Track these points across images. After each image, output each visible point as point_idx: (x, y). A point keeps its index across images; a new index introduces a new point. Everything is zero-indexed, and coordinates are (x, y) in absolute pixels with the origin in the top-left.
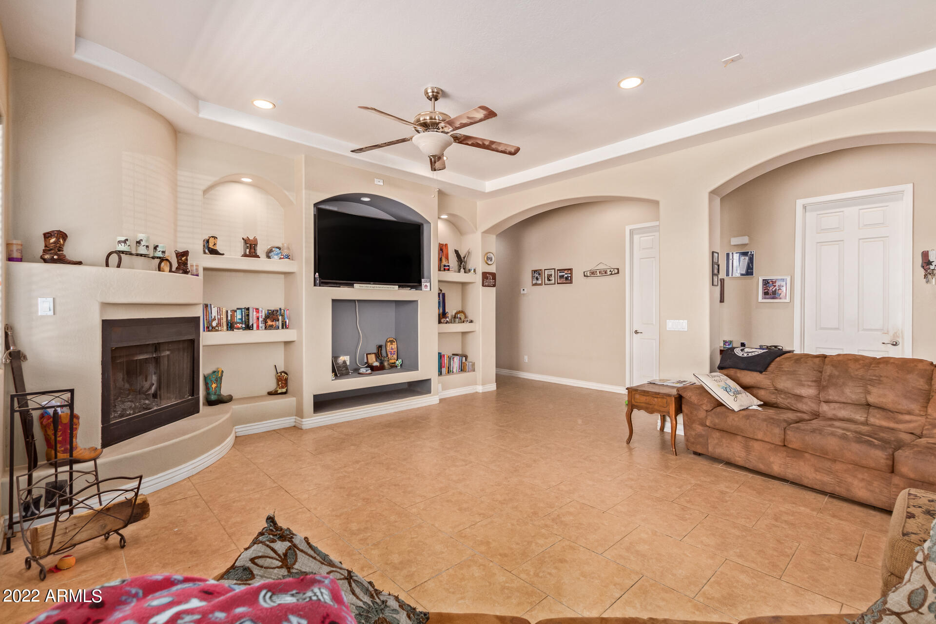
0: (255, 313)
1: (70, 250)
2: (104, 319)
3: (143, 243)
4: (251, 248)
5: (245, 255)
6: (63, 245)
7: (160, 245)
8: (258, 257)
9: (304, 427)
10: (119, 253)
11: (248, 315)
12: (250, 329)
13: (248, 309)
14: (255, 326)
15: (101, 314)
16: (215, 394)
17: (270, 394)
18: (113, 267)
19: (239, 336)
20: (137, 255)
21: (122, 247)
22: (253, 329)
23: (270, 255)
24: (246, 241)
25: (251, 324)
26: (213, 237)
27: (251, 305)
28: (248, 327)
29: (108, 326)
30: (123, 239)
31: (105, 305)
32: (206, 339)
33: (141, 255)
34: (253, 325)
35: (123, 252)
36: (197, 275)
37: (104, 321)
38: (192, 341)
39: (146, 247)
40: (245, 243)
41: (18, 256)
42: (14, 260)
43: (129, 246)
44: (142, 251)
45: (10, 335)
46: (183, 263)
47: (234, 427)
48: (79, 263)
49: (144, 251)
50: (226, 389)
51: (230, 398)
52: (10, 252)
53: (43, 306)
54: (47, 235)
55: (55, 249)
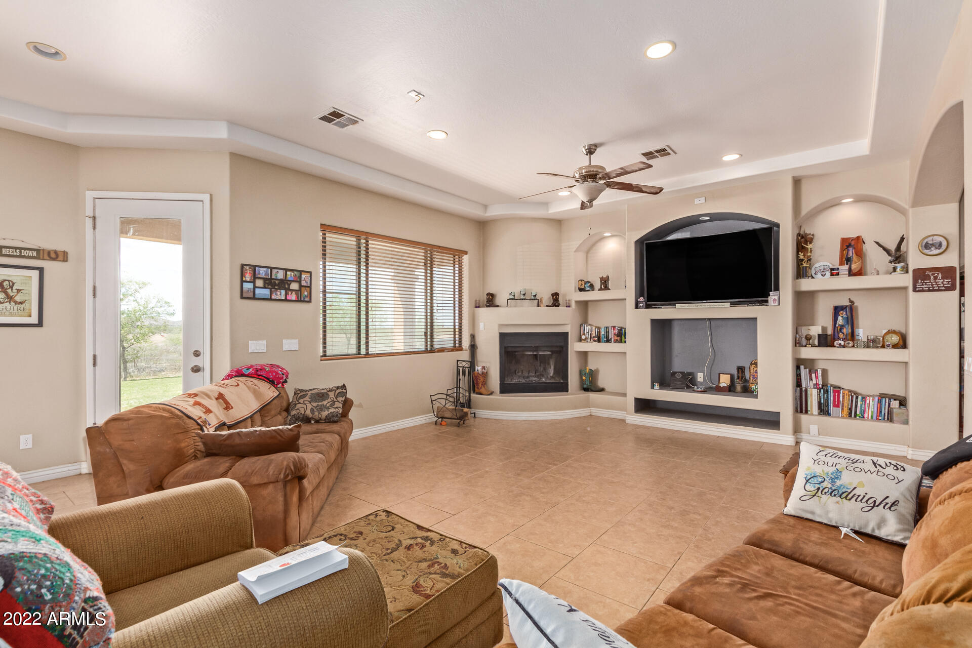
0: (613, 330)
2: (502, 332)
3: (522, 293)
4: (605, 283)
5: (601, 289)
7: (533, 293)
8: (609, 289)
9: (627, 421)
11: (608, 332)
13: (608, 327)
14: (613, 340)
15: (500, 329)
18: (483, 307)
19: (603, 347)
20: (521, 299)
21: (511, 297)
22: (611, 342)
24: (602, 279)
27: (610, 325)
28: (608, 341)
29: (503, 336)
30: (511, 293)
31: (501, 326)
32: (575, 347)
33: (523, 299)
34: (611, 339)
35: (510, 299)
36: (569, 307)
37: (500, 333)
38: (562, 347)
39: (524, 295)
40: (601, 281)
41: (478, 305)
42: (476, 307)
43: (514, 296)
44: (522, 297)
45: (473, 337)
46: (555, 301)
47: (589, 408)
48: (498, 306)
49: (524, 297)
50: (601, 383)
51: (602, 390)
52: (476, 304)
53: (481, 326)
54: (487, 295)
55: (491, 301)
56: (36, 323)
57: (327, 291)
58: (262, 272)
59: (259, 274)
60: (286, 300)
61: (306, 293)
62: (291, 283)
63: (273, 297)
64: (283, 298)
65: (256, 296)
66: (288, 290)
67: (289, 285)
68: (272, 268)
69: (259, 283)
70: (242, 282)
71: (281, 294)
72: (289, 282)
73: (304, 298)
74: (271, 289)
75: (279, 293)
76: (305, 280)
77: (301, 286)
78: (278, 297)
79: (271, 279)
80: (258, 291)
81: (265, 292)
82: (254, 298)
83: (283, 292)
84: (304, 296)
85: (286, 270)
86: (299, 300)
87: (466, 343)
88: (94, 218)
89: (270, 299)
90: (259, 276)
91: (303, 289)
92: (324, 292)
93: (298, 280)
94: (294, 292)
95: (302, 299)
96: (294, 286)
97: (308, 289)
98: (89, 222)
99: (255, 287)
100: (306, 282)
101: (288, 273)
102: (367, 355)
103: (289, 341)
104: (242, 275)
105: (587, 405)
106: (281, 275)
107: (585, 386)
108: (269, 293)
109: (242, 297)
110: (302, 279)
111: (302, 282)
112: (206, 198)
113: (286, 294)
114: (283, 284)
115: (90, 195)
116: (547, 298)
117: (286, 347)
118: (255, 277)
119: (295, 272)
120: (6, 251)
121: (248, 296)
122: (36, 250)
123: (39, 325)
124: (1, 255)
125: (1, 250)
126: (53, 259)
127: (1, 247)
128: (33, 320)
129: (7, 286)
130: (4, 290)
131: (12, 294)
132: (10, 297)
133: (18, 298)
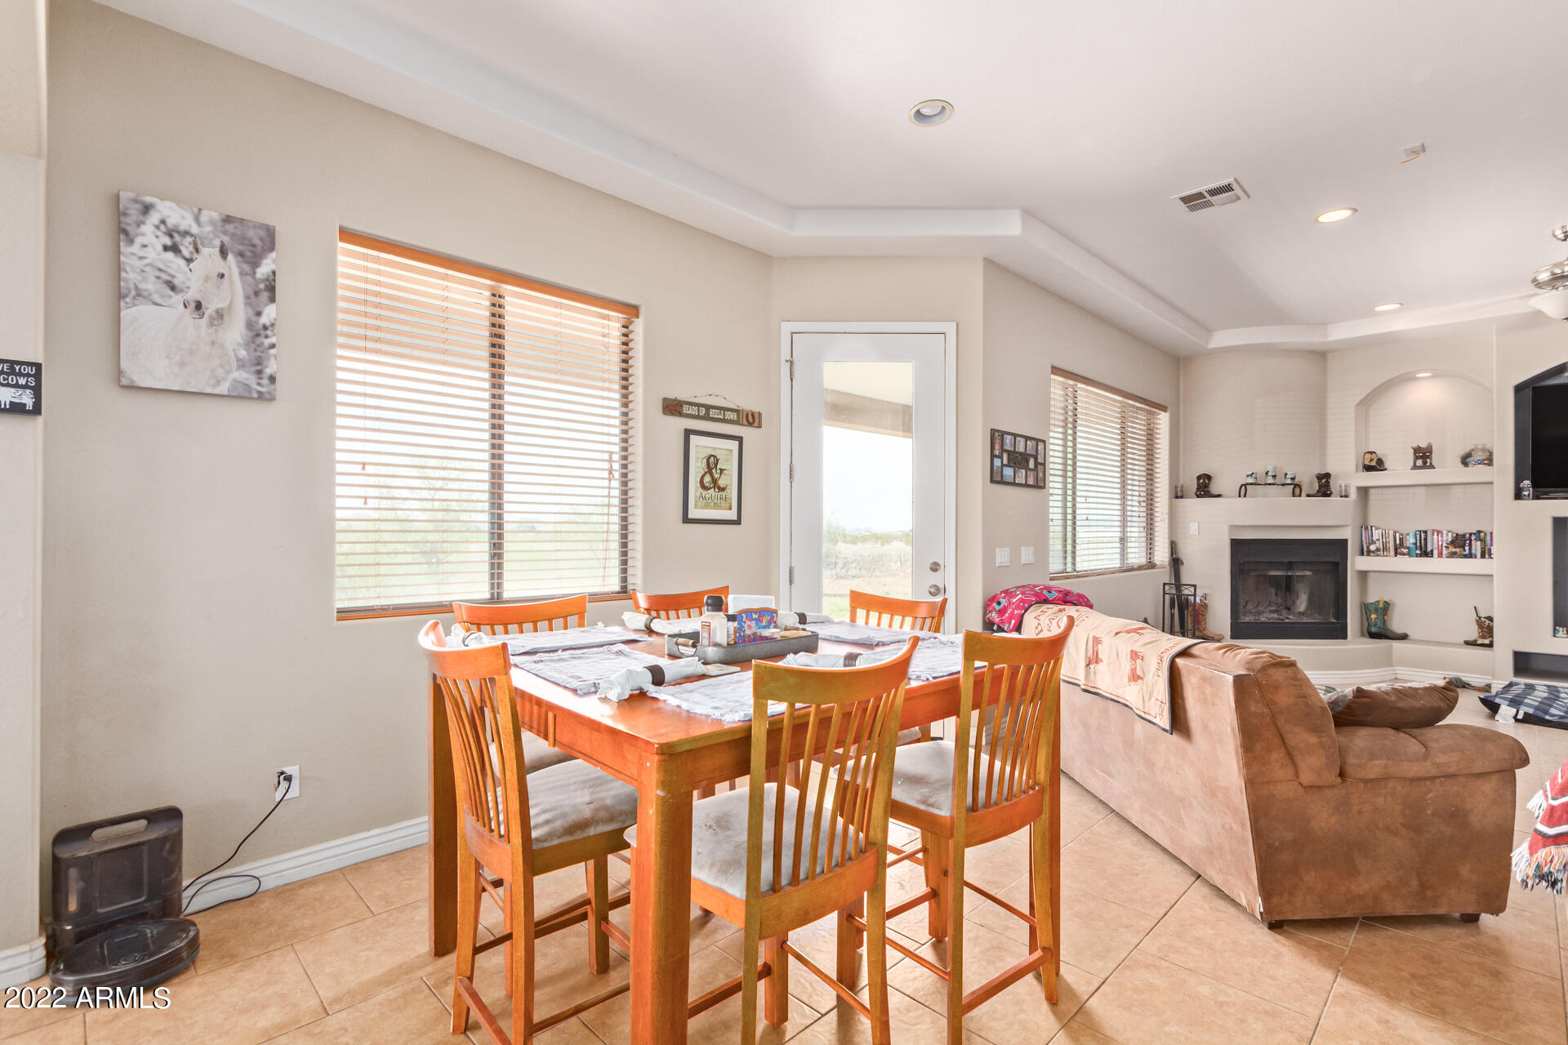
0: (1435, 536)
1: (1214, 488)
2: (1233, 538)
3: (1270, 474)
4: (1423, 456)
5: (1415, 467)
6: (1209, 484)
7: (1289, 473)
8: (1433, 467)
10: (1245, 485)
11: (1426, 539)
12: (1428, 557)
13: (1426, 532)
14: (1436, 553)
15: (1230, 534)
16: (1375, 625)
17: (1467, 643)
18: (1241, 497)
19: (1414, 564)
20: (1266, 484)
21: (1250, 480)
22: (1432, 557)
23: (1468, 460)
24: (1417, 450)
25: (1429, 549)
26: (1368, 452)
27: (1431, 527)
28: (1426, 554)
29: (1236, 545)
30: (1250, 473)
31: (1233, 528)
32: (1357, 563)
33: (1270, 484)
34: (1432, 551)
35: (1248, 484)
36: (1346, 496)
37: (1232, 540)
38: (1336, 564)
39: (1274, 477)
40: (1415, 453)
41: (1179, 494)
42: (1177, 497)
43: (1256, 478)
44: (1270, 480)
45: (1173, 547)
46: (1324, 486)
47: (1392, 666)
48: (1219, 496)
49: (1273, 480)
50: (1397, 625)
51: (1403, 637)
52: (1176, 492)
53: (1193, 528)
54: (1199, 478)
55: (1204, 487)
56: (735, 518)
58: (1008, 442)
59: (1006, 444)
60: (1026, 485)
61: (1041, 475)
62: (1029, 459)
63: (1015, 481)
64: (1024, 481)
65: (1003, 480)
66: (1027, 469)
67: (1028, 461)
68: (1015, 435)
69: (1006, 458)
70: (992, 456)
71: (1022, 476)
72: (1028, 457)
73: (1040, 482)
74: (1014, 467)
75: (1019, 474)
76: (1040, 453)
77: (1037, 463)
78: (1019, 481)
79: (1014, 452)
80: (1005, 471)
81: (1009, 473)
82: (1002, 482)
83: (1023, 472)
84: (1040, 478)
85: (1025, 438)
86: (1036, 486)
87: (1162, 556)
88: (792, 363)
89: (1013, 484)
90: (1006, 448)
91: (1039, 468)
93: (1035, 453)
94: (1032, 473)
95: (1037, 484)
96: (1032, 463)
97: (1043, 467)
98: (785, 368)
99: (1002, 464)
100: (1042, 457)
101: (1028, 443)
103: (1026, 549)
104: (992, 447)
105: (1388, 661)
106: (1021, 446)
107: (1373, 630)
108: (1013, 474)
109: (992, 481)
110: (1038, 452)
111: (1038, 457)
112: (950, 328)
113: (1026, 476)
114: (1024, 460)
115: (787, 328)
116: (1309, 482)
117: (1024, 559)
118: (1002, 451)
119: (1033, 442)
120: (713, 413)
121: (996, 478)
122: (737, 411)
123: (738, 522)
124: (707, 418)
125: (706, 412)
126: (750, 424)
127: (708, 407)
128: (732, 515)
129: (712, 463)
130: (710, 470)
131: (716, 476)
132: (714, 481)
133: (721, 483)
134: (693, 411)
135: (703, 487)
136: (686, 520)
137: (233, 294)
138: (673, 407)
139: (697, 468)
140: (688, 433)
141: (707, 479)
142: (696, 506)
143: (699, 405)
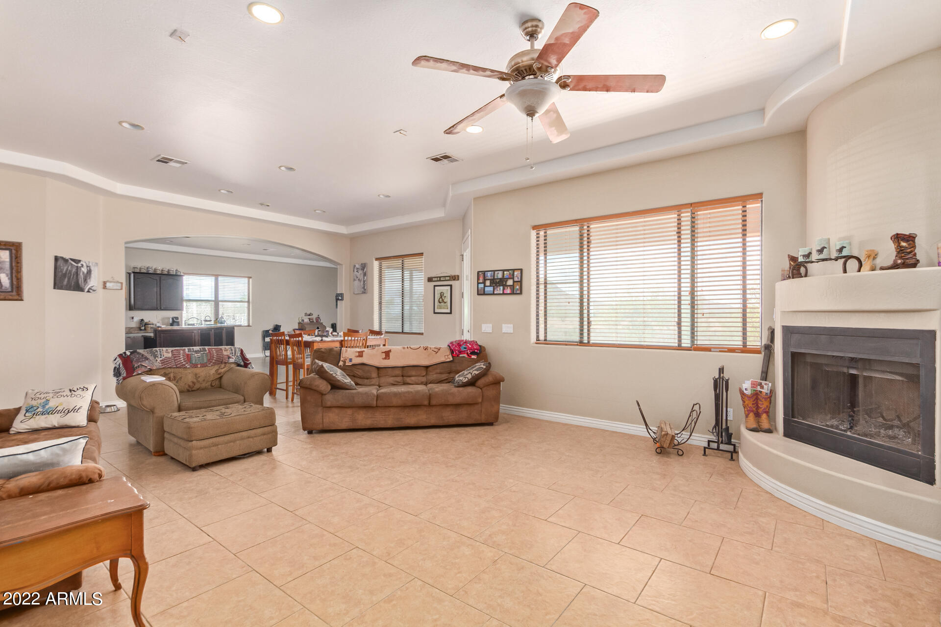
2: (784, 324)
10: (801, 264)
15: (782, 321)
21: (803, 258)
29: (787, 332)
31: (784, 313)
33: (822, 260)
37: (783, 327)
53: (775, 314)
56: (449, 312)
57: (548, 282)
58: (489, 275)
59: (487, 276)
60: (504, 294)
61: (518, 287)
62: (507, 281)
63: (495, 293)
64: (502, 292)
65: (486, 293)
66: (505, 286)
67: (506, 282)
68: (494, 271)
69: (488, 283)
70: (478, 283)
71: (500, 290)
72: (505, 280)
73: (516, 291)
74: (494, 286)
75: (499, 289)
76: (517, 276)
77: (514, 282)
78: (498, 292)
79: (494, 279)
80: (487, 289)
81: (489, 289)
82: (484, 294)
83: (502, 288)
84: (517, 289)
85: (504, 271)
86: (513, 293)
89: (494, 294)
90: (487, 278)
91: (515, 283)
92: (546, 283)
93: (512, 277)
94: (509, 287)
95: (515, 292)
96: (510, 282)
97: (519, 283)
99: (485, 286)
100: (518, 278)
101: (505, 273)
102: (588, 344)
103: (506, 325)
104: (478, 279)
106: (500, 275)
108: (493, 290)
109: (478, 294)
110: (515, 276)
111: (515, 278)
113: (504, 289)
114: (502, 282)
117: (504, 330)
118: (485, 280)
119: (510, 271)
120: (442, 279)
121: (481, 293)
122: (449, 276)
123: (451, 313)
124: (440, 280)
125: (439, 279)
126: (454, 280)
127: (440, 277)
128: (449, 311)
129: (442, 295)
130: (441, 297)
131: (443, 298)
132: (443, 300)
133: (445, 301)
134: (436, 279)
135: (440, 302)
136: (435, 313)
137: (361, 277)
138: (430, 280)
139: (437, 296)
140: (435, 286)
141: (441, 300)
142: (437, 308)
143: (437, 277)
